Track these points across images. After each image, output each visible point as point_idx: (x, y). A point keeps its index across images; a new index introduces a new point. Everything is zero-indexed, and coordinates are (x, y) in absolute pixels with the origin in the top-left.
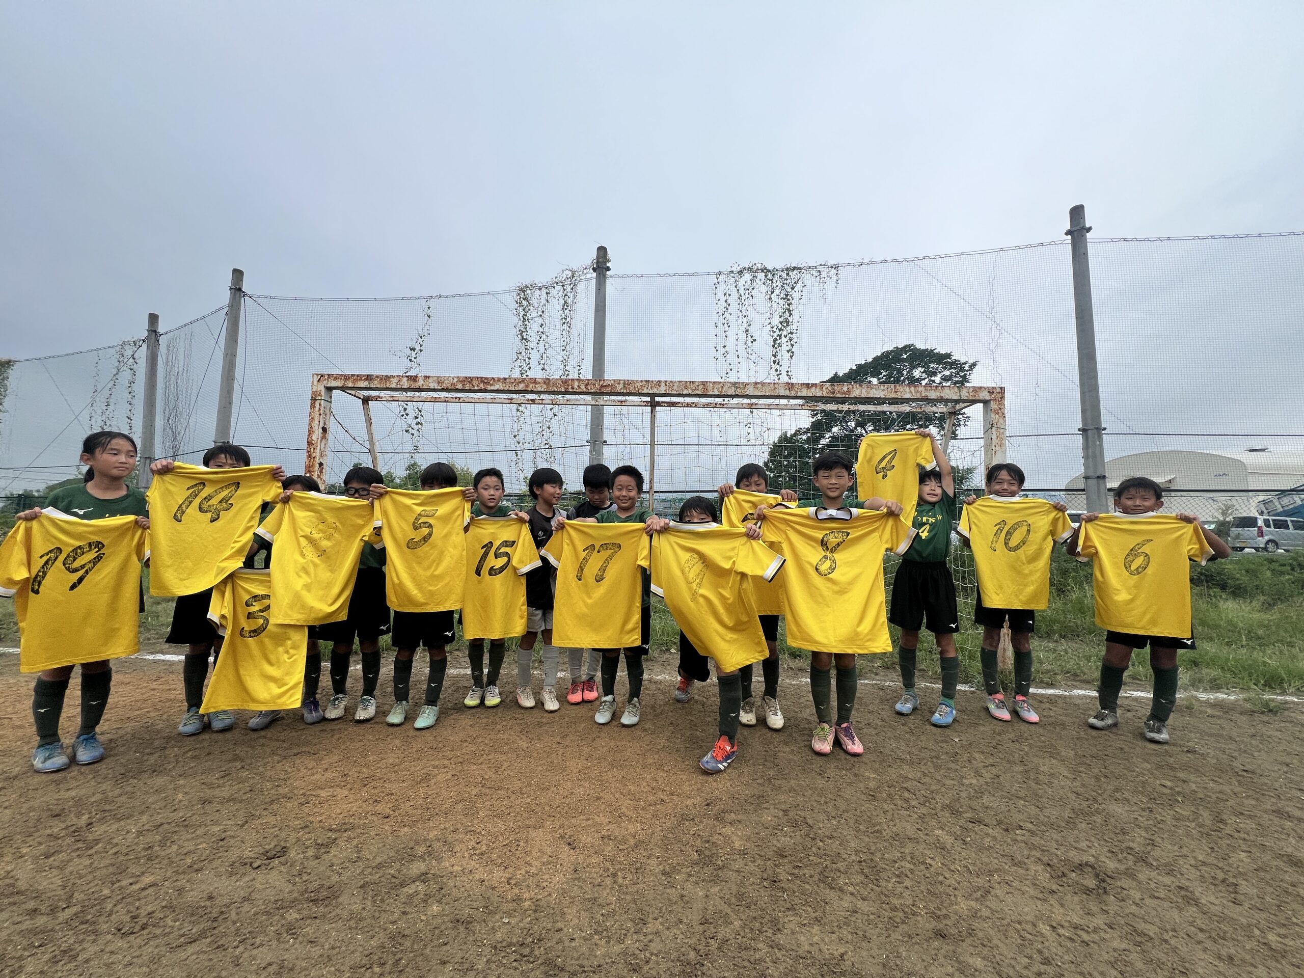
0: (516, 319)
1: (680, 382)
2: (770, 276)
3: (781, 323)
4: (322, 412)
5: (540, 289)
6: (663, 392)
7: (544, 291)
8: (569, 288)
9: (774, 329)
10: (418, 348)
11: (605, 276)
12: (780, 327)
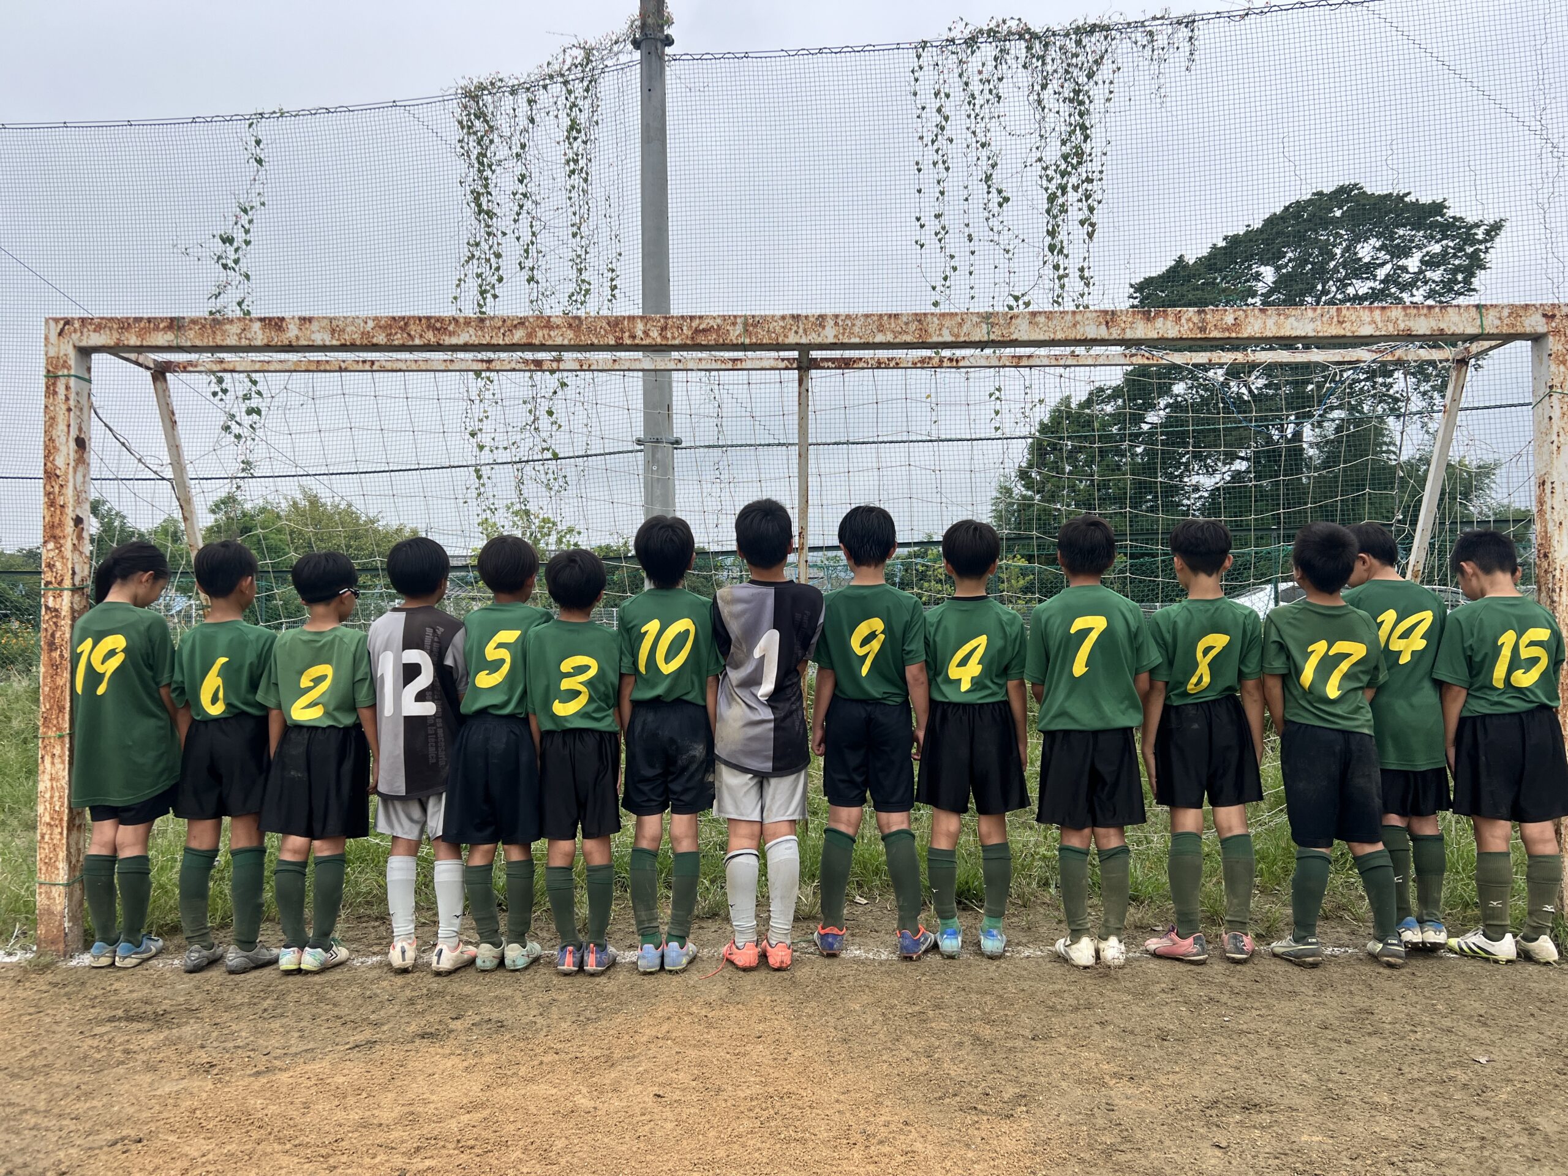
0: (461, 166)
1: (867, 316)
2: (1038, 47)
3: (1065, 157)
4: (72, 403)
5: (513, 92)
6: (831, 340)
7: (522, 97)
8: (579, 88)
9: (1050, 172)
10: (239, 236)
11: (661, 57)
12: (1063, 166)
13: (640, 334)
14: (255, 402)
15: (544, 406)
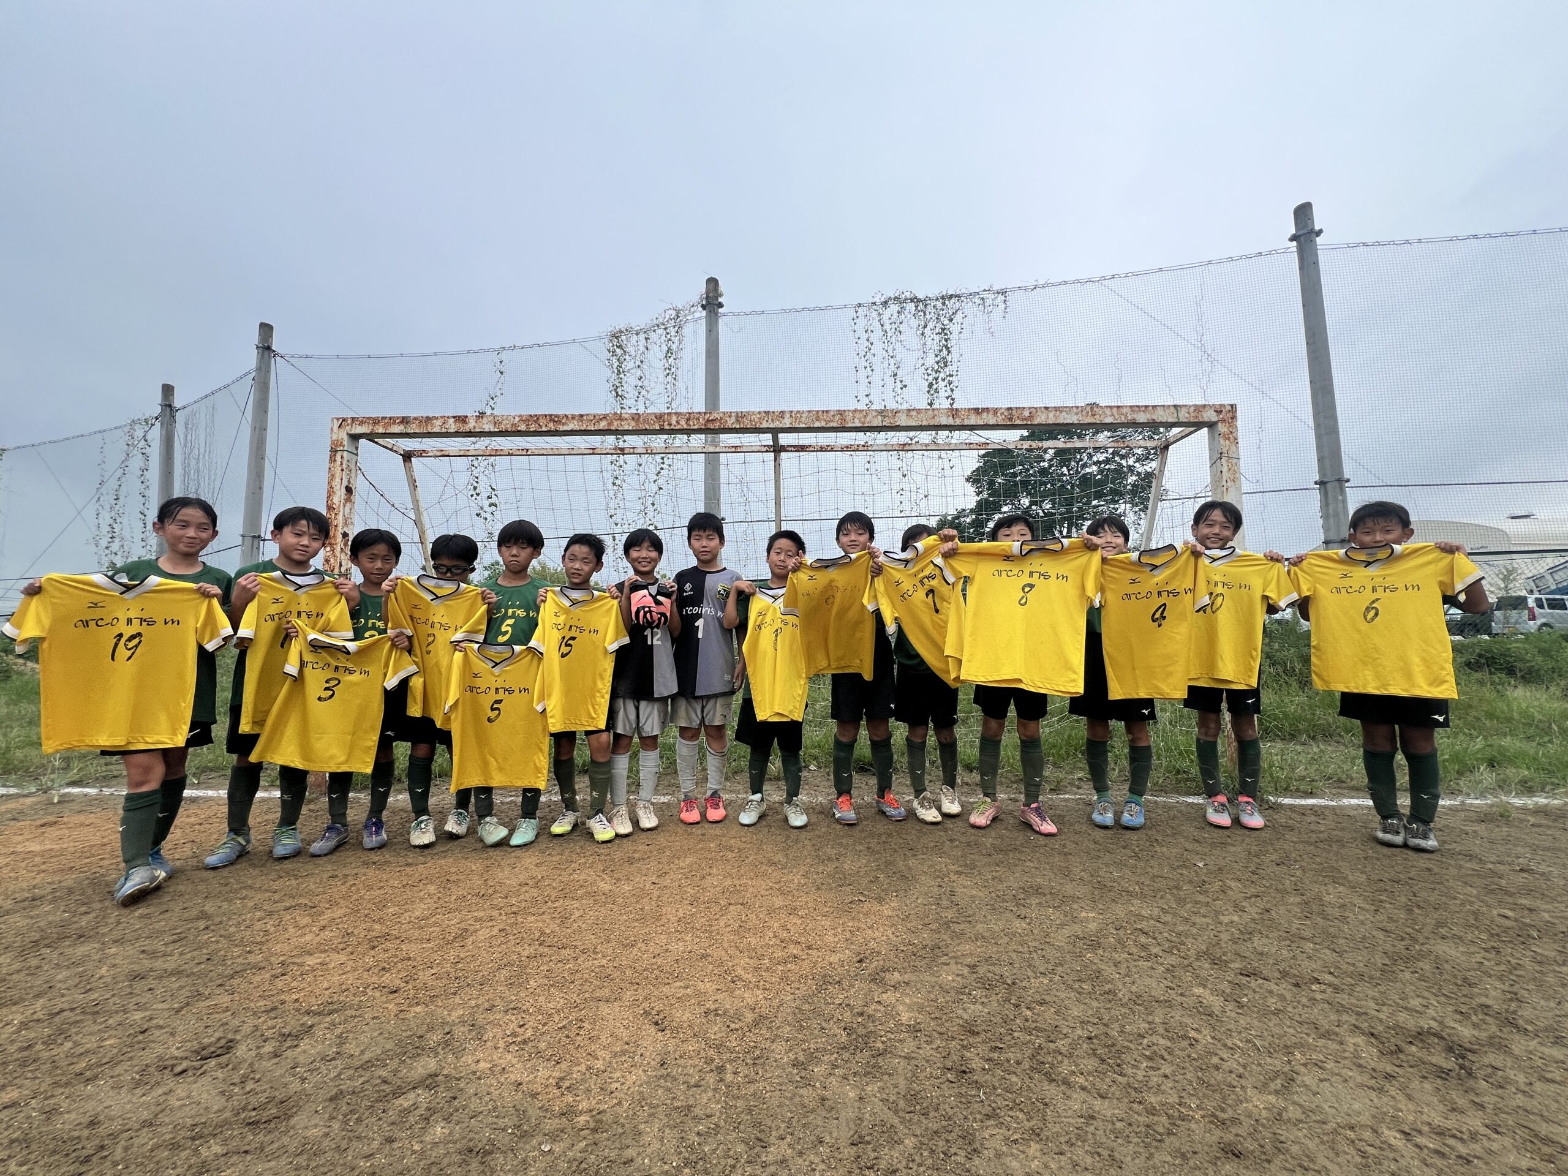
0: (608, 373)
1: (809, 412)
2: (921, 305)
3: (937, 363)
4: (344, 466)
5: (637, 334)
6: (788, 425)
7: (642, 336)
8: (673, 332)
9: (929, 371)
11: (716, 314)
12: (936, 367)
13: (674, 423)
14: (494, 500)
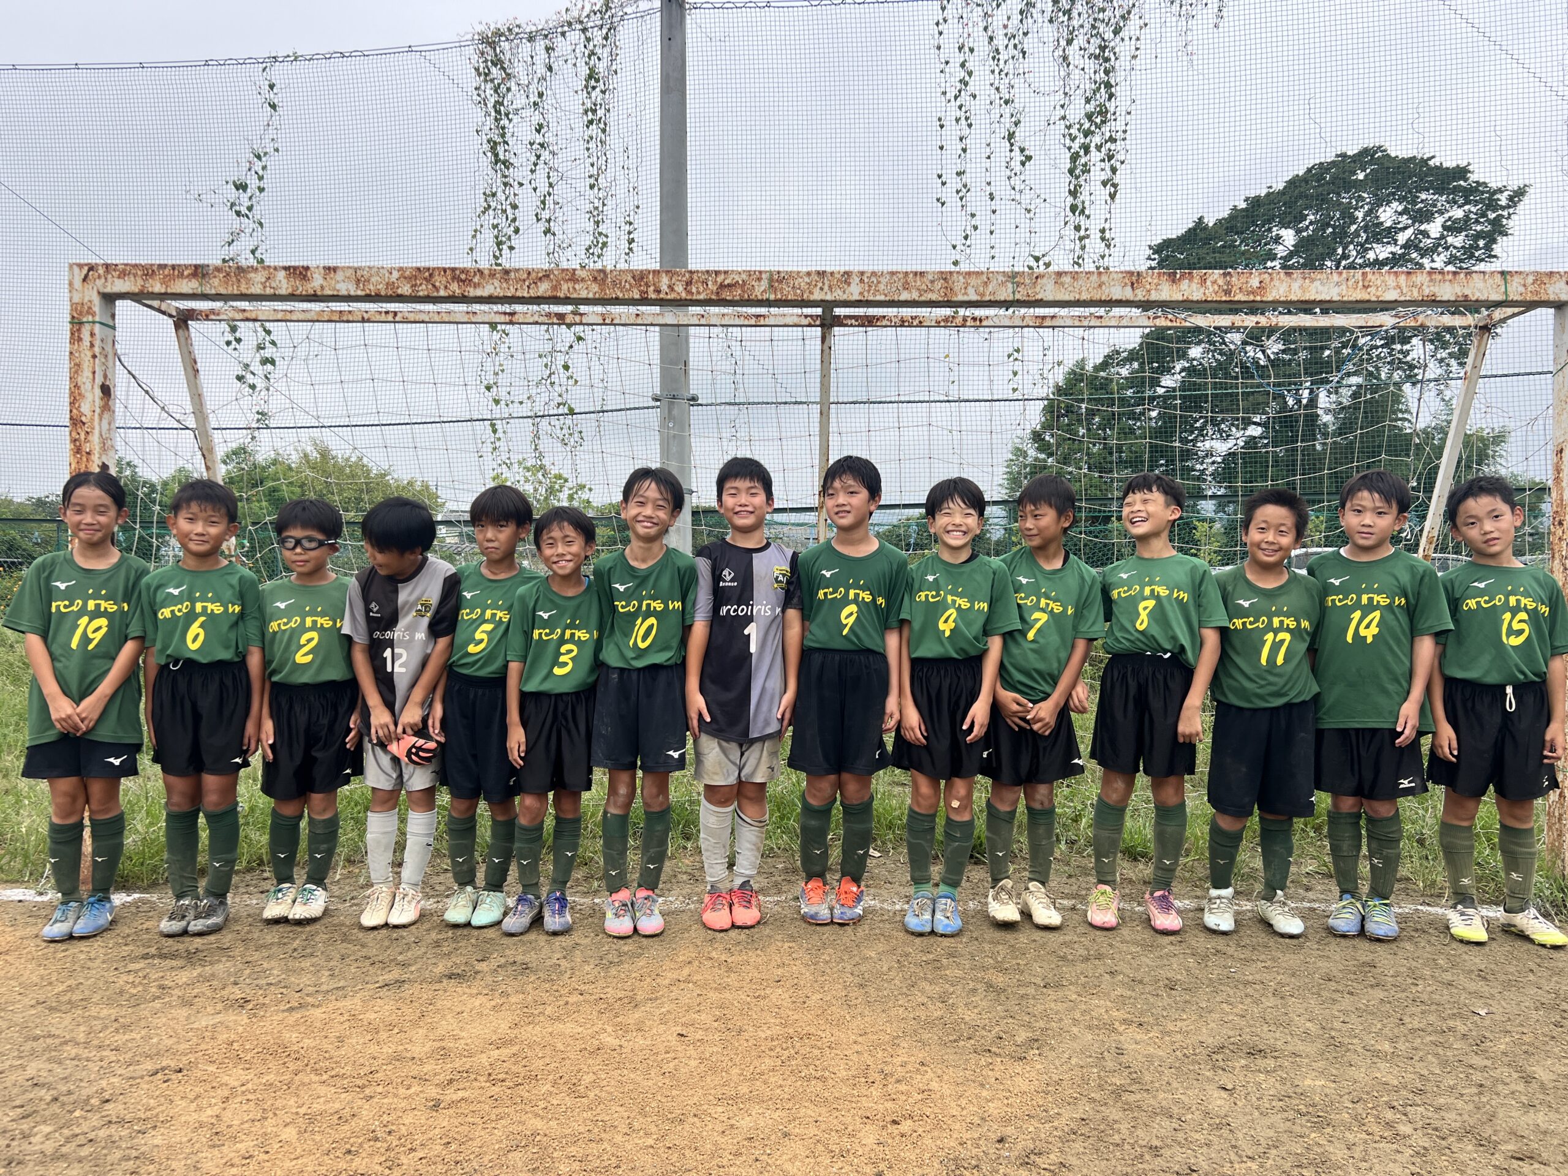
0: (478, 114)
1: (892, 273)
3: (1089, 115)
4: (97, 350)
5: (531, 39)
6: (856, 297)
7: (540, 44)
8: (598, 36)
9: (1074, 131)
10: (253, 183)
11: (681, 5)
12: (1087, 125)
13: (664, 288)
14: (269, 352)
15: (560, 360)
